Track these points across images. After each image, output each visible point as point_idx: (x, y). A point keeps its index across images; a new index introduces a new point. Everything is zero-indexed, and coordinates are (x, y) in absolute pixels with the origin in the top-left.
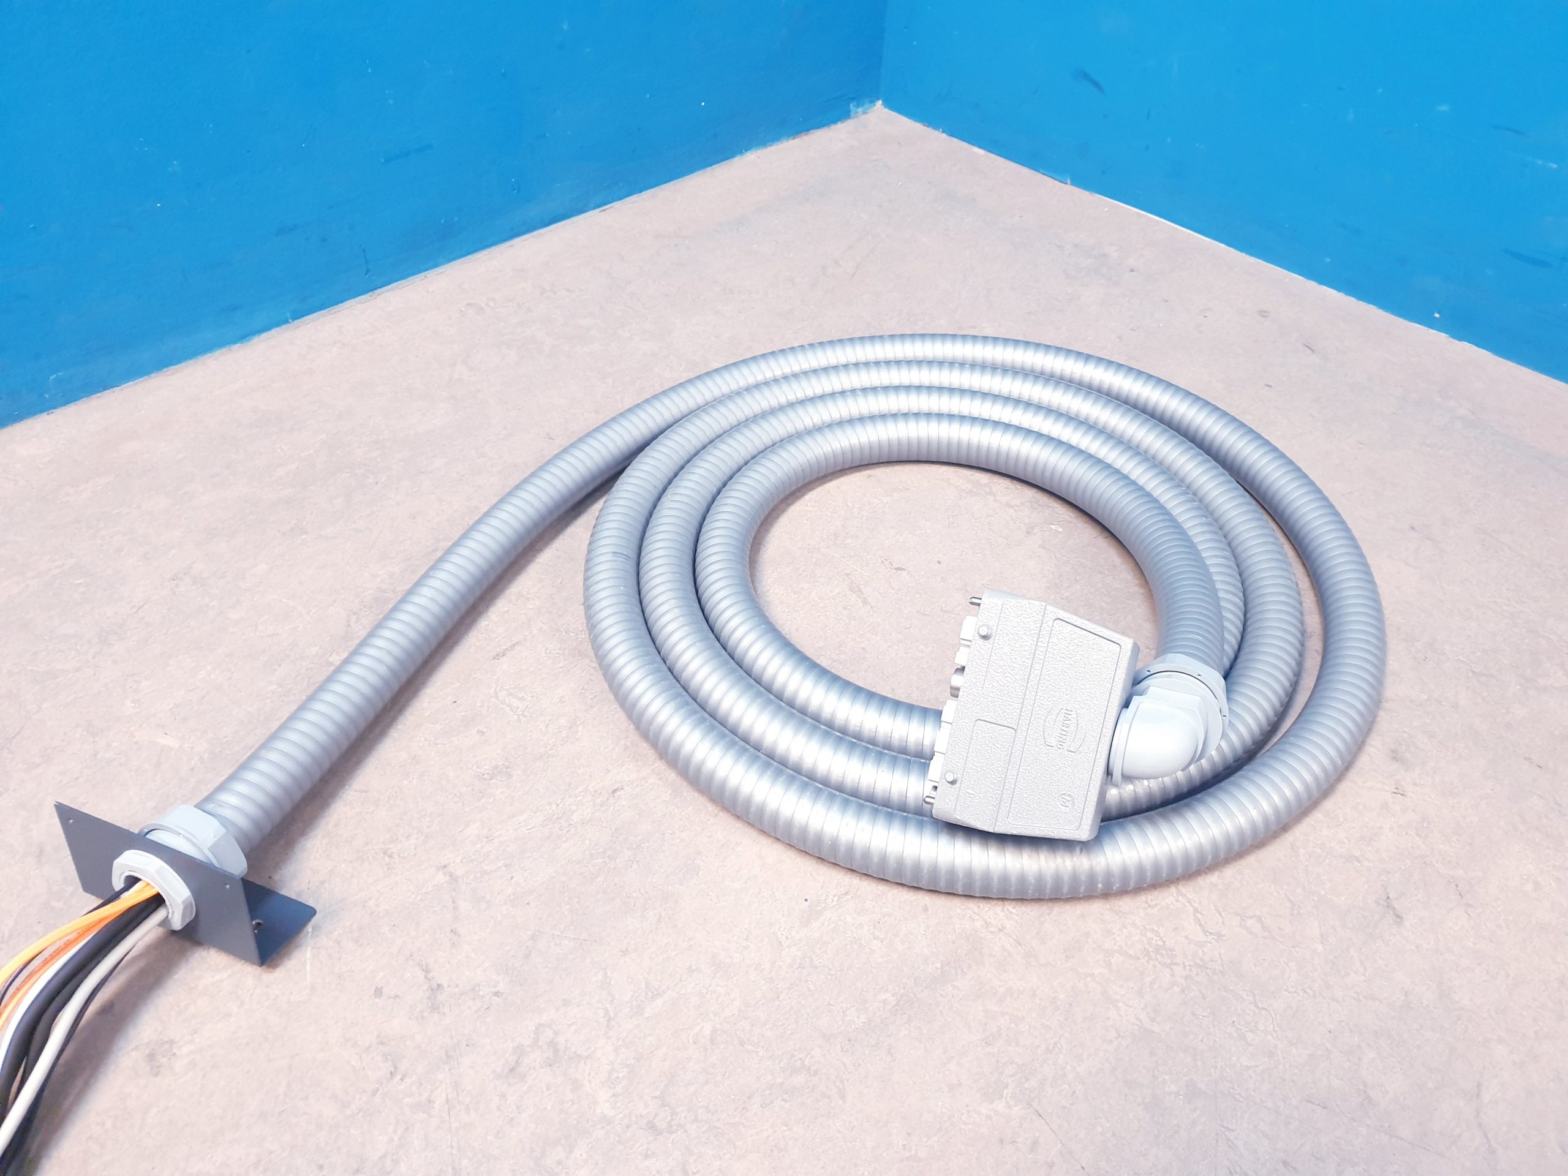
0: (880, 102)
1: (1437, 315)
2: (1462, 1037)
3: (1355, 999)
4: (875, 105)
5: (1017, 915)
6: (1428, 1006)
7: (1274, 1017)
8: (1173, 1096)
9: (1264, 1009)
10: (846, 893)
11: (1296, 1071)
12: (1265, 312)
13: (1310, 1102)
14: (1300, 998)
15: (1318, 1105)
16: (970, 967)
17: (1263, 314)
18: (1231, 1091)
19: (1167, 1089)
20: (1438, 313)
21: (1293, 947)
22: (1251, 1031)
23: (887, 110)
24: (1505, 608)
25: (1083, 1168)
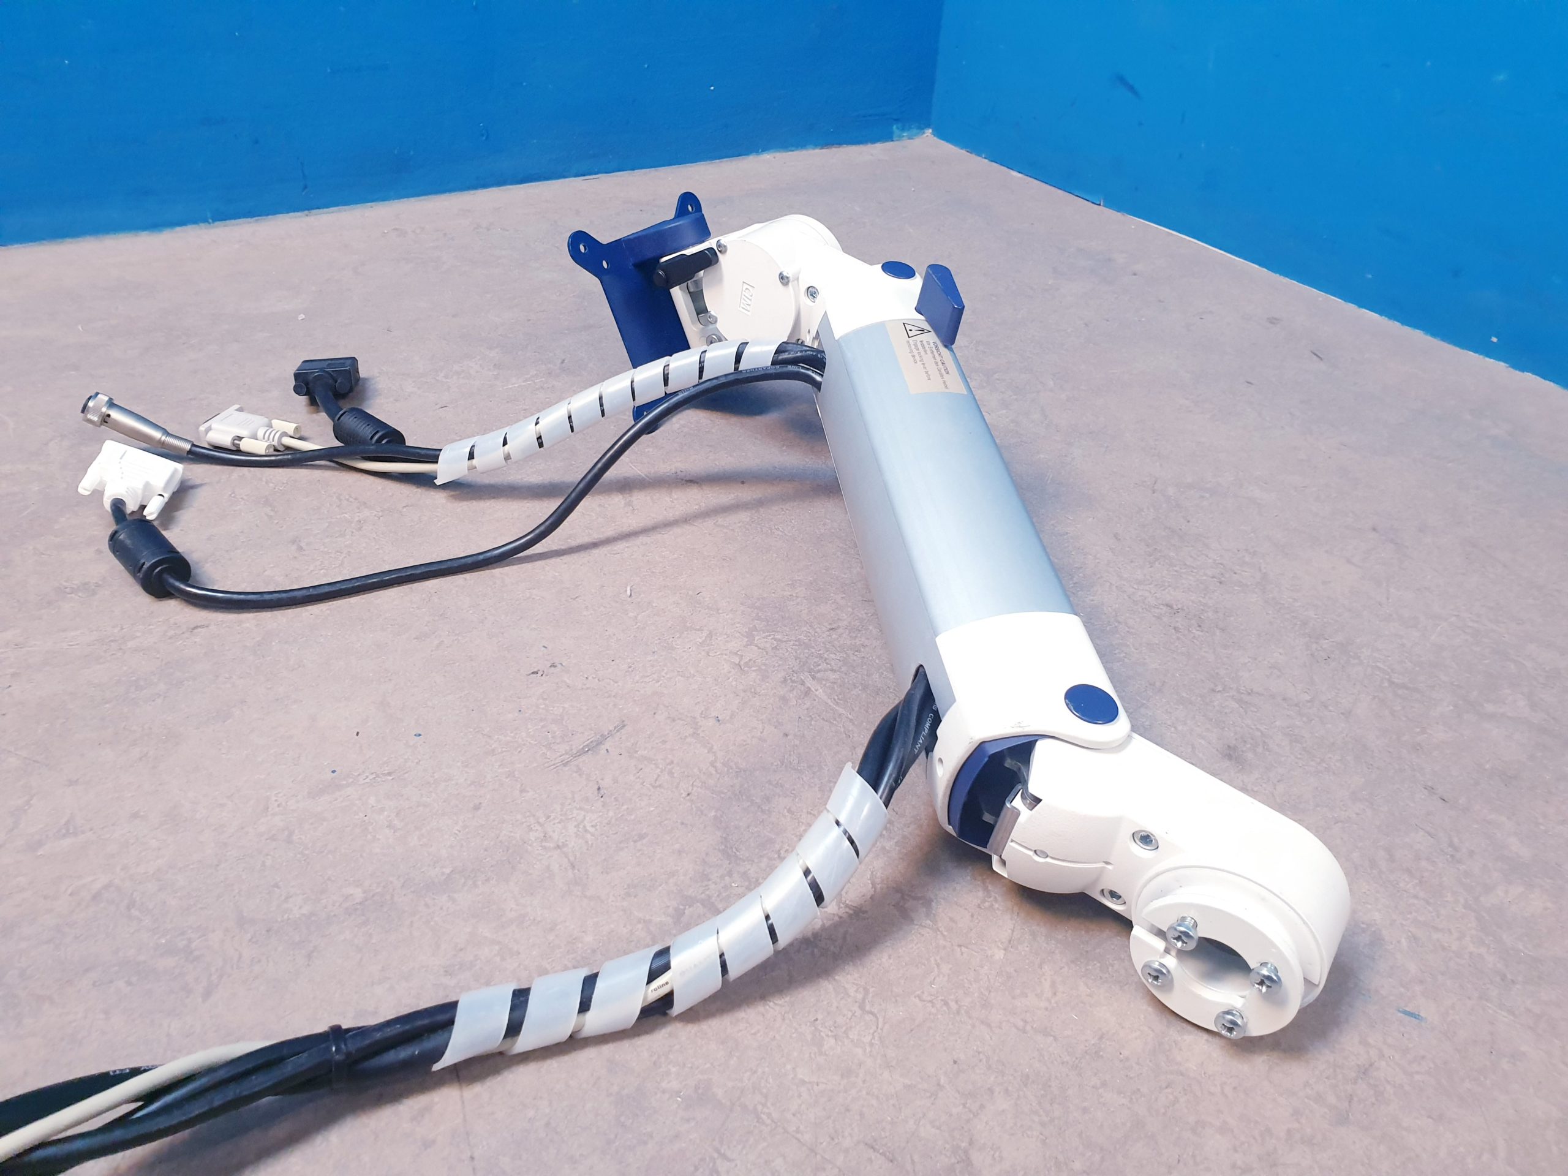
0: (930, 131)
1: (1494, 340)
2: (1163, 1111)
3: (1018, 1029)
4: (924, 133)
5: (593, 835)
6: (1127, 1059)
7: (880, 1026)
8: (667, 1096)
9: (871, 1013)
10: (389, 774)
11: (874, 1102)
12: (1275, 319)
13: (872, 1147)
14: (933, 1010)
15: (883, 1154)
16: (487, 880)
17: (1273, 321)
18: (760, 1108)
19: (664, 1085)
20: (1496, 337)
21: (960, 946)
22: (836, 1037)
23: (935, 138)
24: (1470, 624)
25: (472, 1158)
